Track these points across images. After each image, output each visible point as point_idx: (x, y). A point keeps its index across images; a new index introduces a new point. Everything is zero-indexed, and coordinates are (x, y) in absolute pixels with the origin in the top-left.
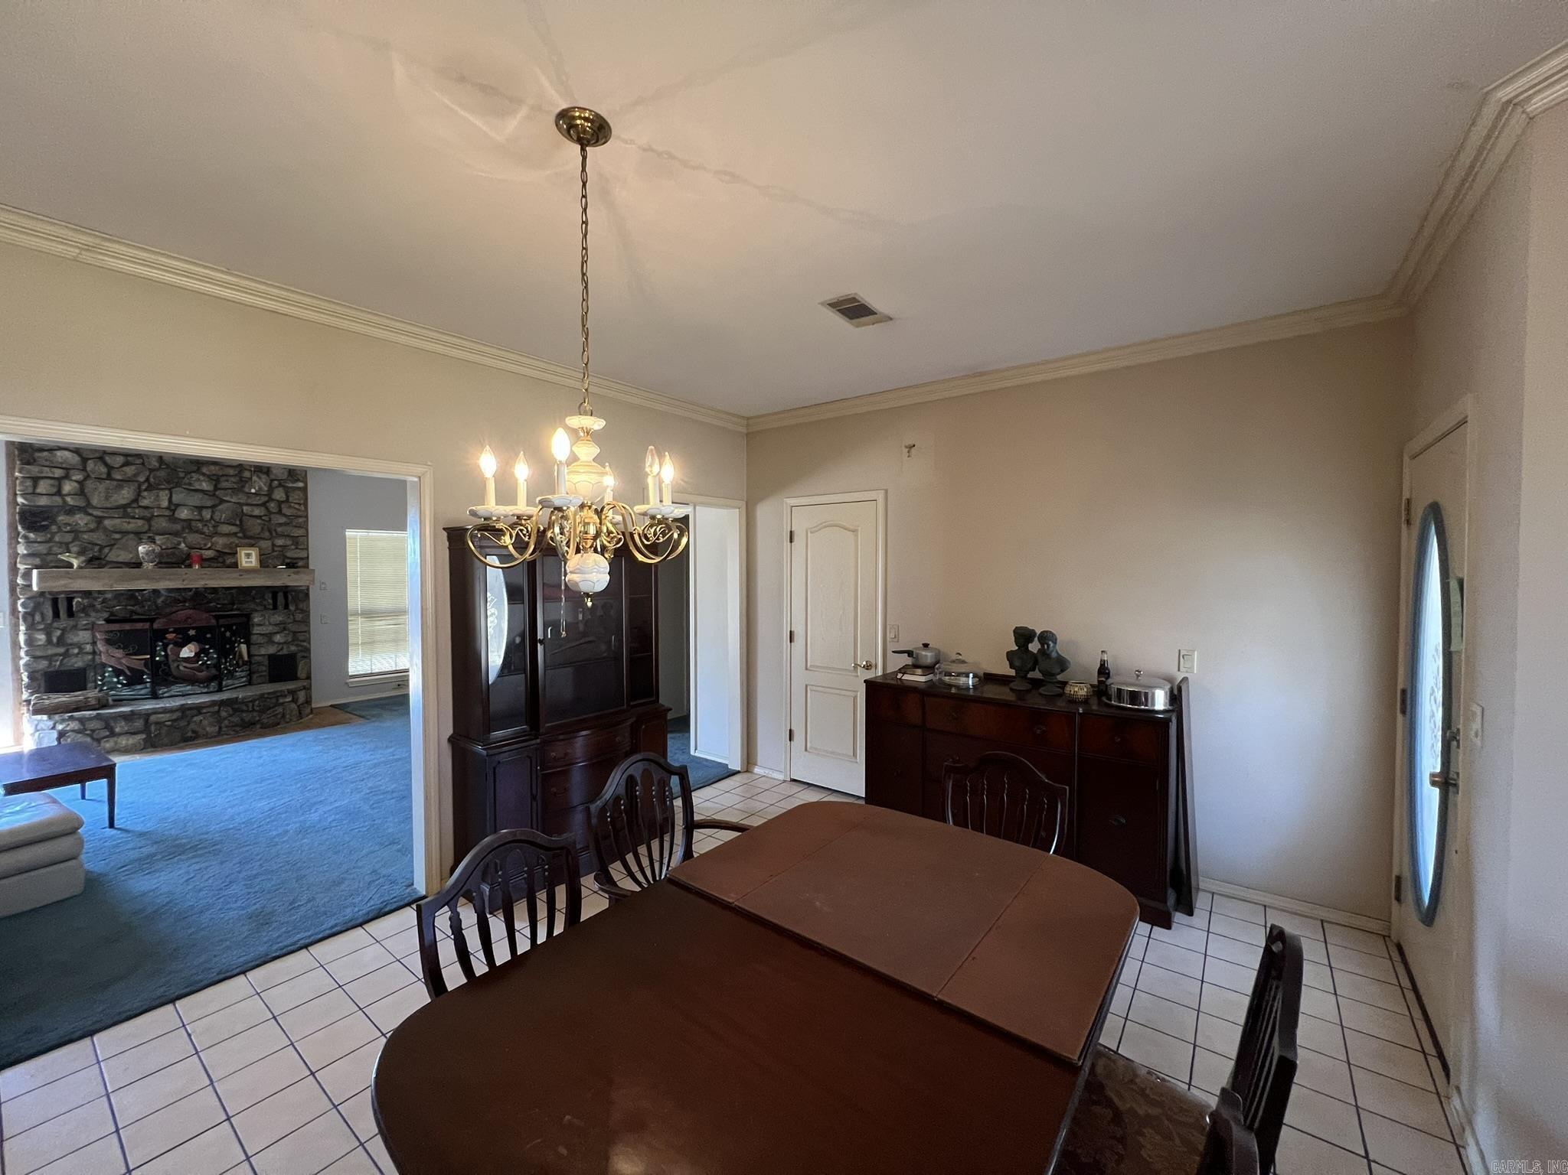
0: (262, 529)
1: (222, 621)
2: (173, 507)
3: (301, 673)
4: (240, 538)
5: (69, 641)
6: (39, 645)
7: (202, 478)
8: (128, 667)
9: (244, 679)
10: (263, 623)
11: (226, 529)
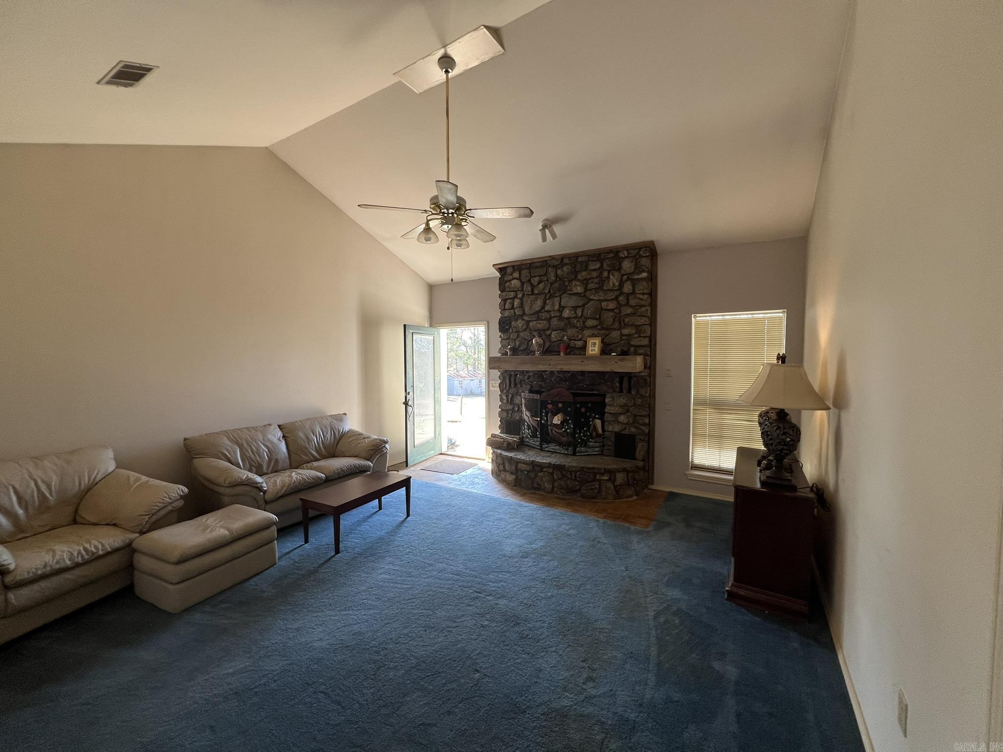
0: (614, 320)
2: (562, 308)
3: (641, 454)
4: (595, 330)
6: (504, 403)
7: (578, 283)
8: (533, 425)
9: (597, 449)
11: (590, 323)
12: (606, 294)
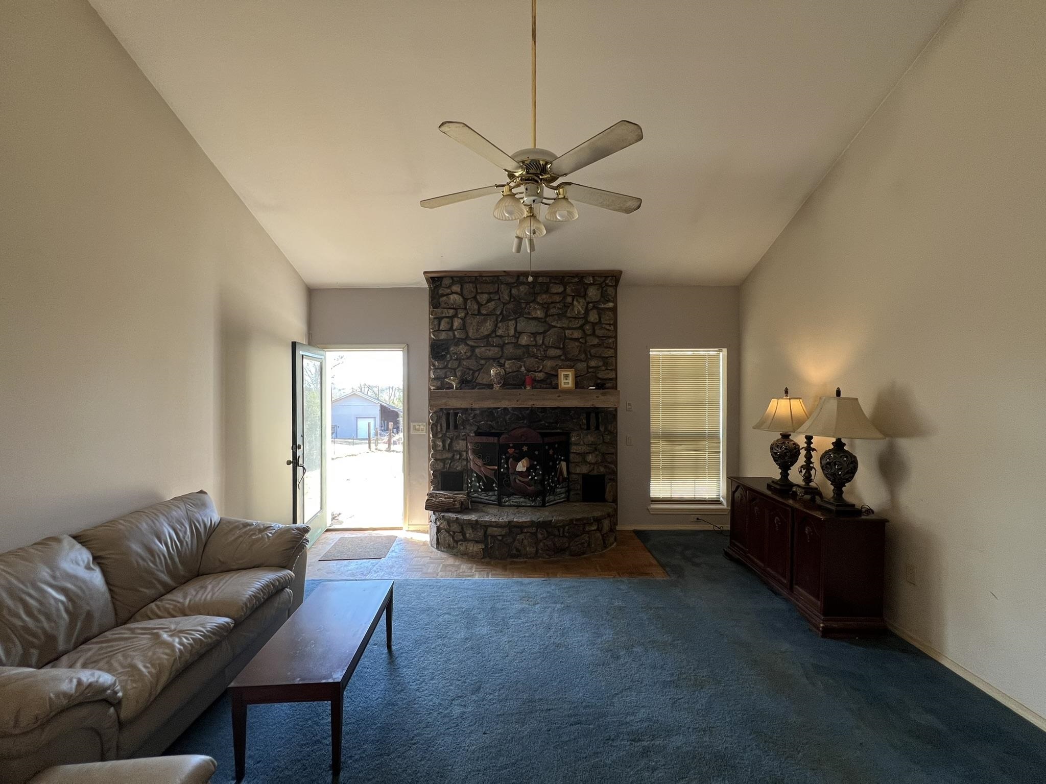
0: (580, 351)
1: (547, 440)
2: (518, 334)
4: (562, 360)
5: (455, 449)
9: (563, 495)
10: (580, 442)
11: (552, 352)
12: (570, 321)
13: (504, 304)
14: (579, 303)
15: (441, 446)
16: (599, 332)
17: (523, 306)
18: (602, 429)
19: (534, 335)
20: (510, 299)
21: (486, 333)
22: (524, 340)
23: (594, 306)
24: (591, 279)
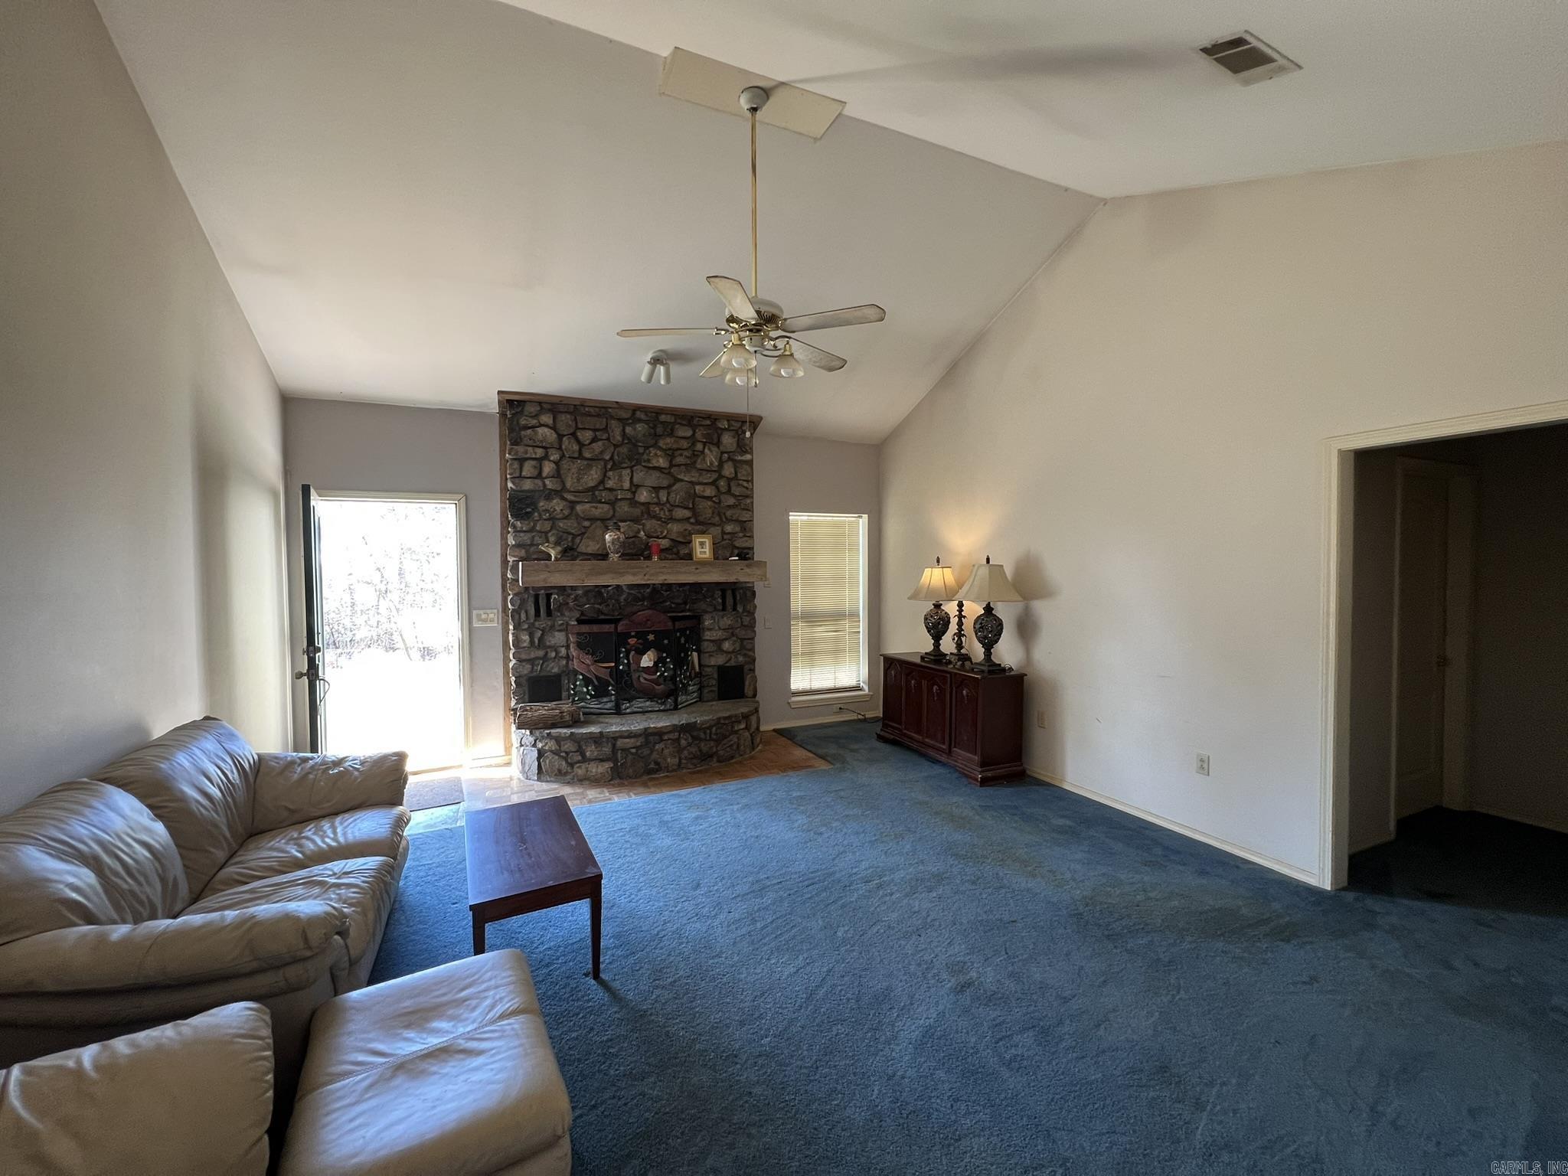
0: (713, 513)
1: (677, 624)
2: (635, 488)
3: (748, 691)
4: (692, 524)
5: (548, 644)
6: (524, 647)
7: (659, 453)
8: (597, 677)
9: (695, 694)
10: (714, 627)
11: (681, 513)
12: (701, 475)
13: (616, 446)
14: (711, 451)
15: (528, 641)
16: (736, 490)
17: (641, 450)
18: (740, 609)
19: (656, 489)
20: (623, 440)
21: (591, 484)
22: (643, 496)
23: (729, 458)
24: (726, 422)
